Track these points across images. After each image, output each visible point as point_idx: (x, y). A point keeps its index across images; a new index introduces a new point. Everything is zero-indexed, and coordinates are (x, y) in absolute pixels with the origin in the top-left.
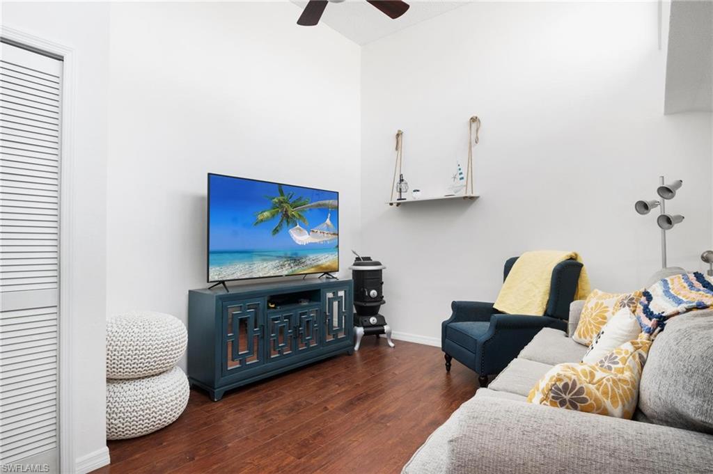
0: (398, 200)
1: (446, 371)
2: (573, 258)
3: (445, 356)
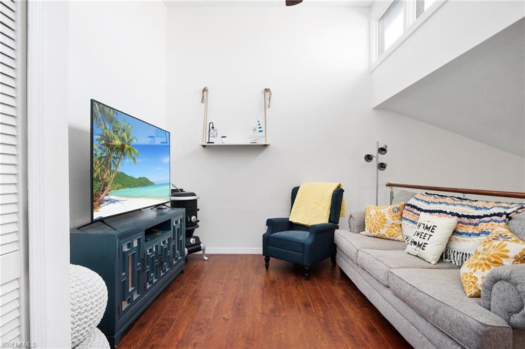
1: (265, 269)
2: (339, 187)
3: (265, 259)
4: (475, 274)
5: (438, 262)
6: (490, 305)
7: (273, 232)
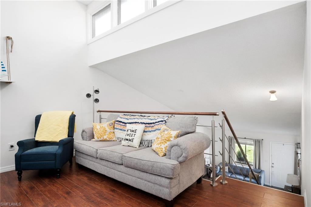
1: (18, 181)
2: (72, 113)
3: (18, 173)
4: (161, 147)
5: (139, 147)
6: (170, 157)
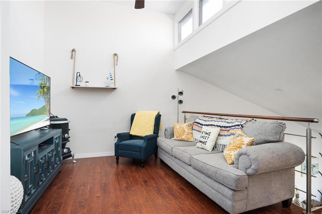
0: (75, 85)
1: (116, 164)
2: (159, 113)
3: (116, 158)
4: (231, 154)
5: (212, 150)
6: (238, 167)
7: (121, 141)
